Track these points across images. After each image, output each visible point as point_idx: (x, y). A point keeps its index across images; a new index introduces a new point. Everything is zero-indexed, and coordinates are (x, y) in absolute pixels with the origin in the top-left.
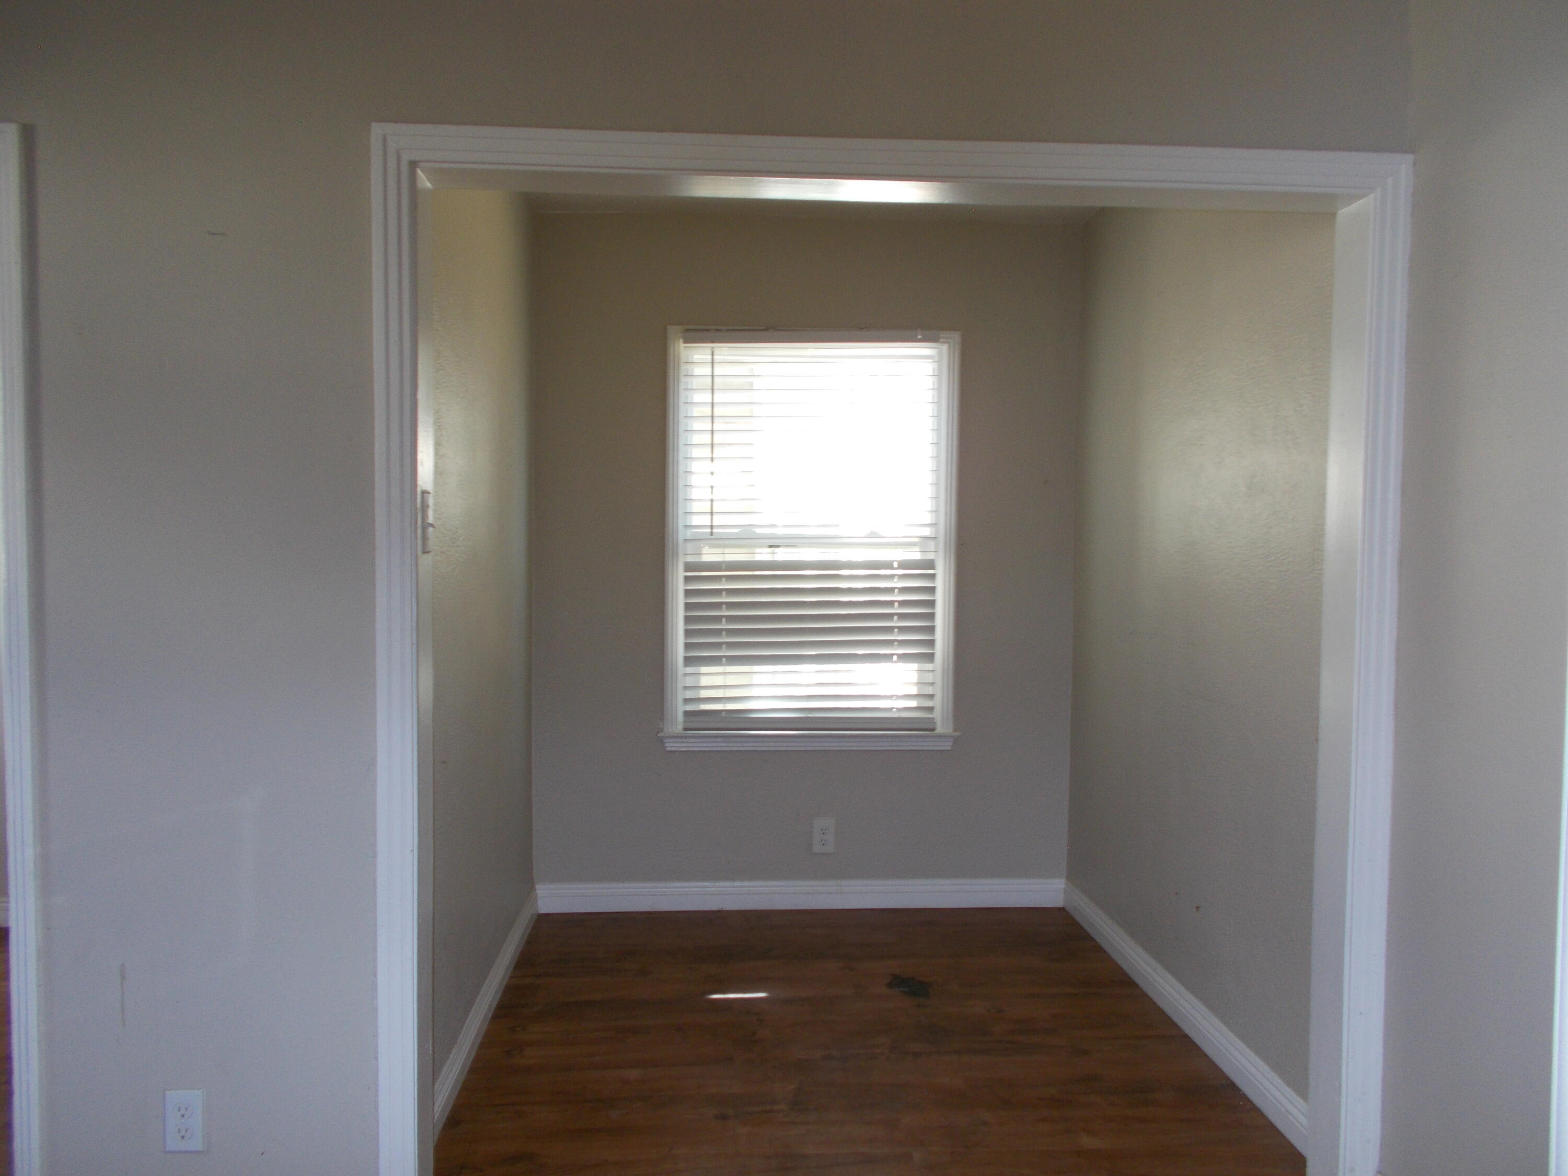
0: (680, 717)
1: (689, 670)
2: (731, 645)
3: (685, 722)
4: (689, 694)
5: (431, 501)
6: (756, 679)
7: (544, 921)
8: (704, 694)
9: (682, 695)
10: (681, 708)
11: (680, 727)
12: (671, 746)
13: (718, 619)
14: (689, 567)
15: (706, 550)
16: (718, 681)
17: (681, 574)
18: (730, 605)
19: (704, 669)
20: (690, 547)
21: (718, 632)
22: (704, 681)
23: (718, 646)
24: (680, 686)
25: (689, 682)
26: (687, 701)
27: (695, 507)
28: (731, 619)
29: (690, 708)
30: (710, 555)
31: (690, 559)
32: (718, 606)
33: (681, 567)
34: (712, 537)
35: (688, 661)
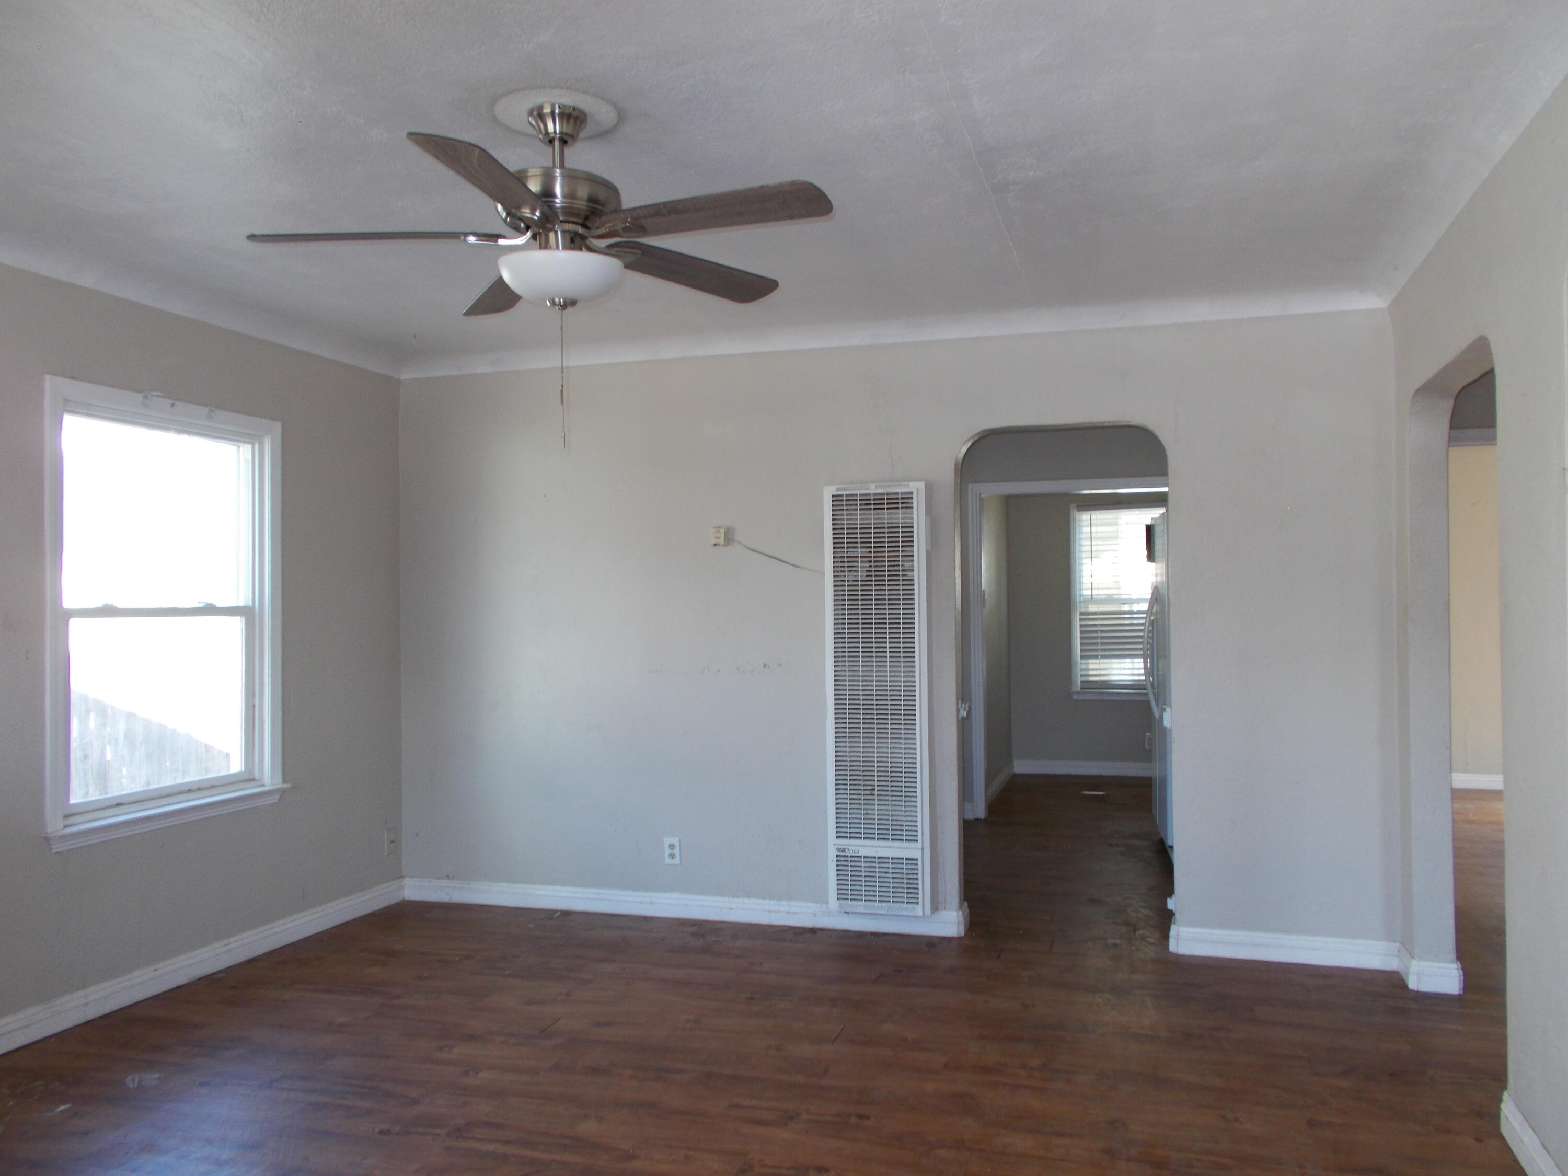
0: (1079, 683)
1: (1083, 661)
2: (1102, 650)
3: (1081, 685)
4: (1083, 673)
5: (986, 593)
6: (1115, 666)
7: (1016, 776)
8: (1091, 673)
9: (1079, 673)
10: (1079, 679)
11: (1078, 689)
12: (1075, 697)
13: (1096, 638)
14: (1081, 614)
15: (1090, 606)
16: (1097, 666)
17: (1078, 617)
18: (1102, 631)
19: (1091, 661)
20: (1082, 605)
21: (1096, 644)
22: (1091, 667)
23: (1096, 650)
24: (1079, 669)
25: (1083, 667)
26: (1082, 676)
27: (1085, 586)
28: (1102, 638)
29: (1083, 679)
30: (1092, 608)
31: (1083, 610)
32: (1096, 632)
33: (1078, 614)
34: (1092, 600)
35: (1082, 657)
